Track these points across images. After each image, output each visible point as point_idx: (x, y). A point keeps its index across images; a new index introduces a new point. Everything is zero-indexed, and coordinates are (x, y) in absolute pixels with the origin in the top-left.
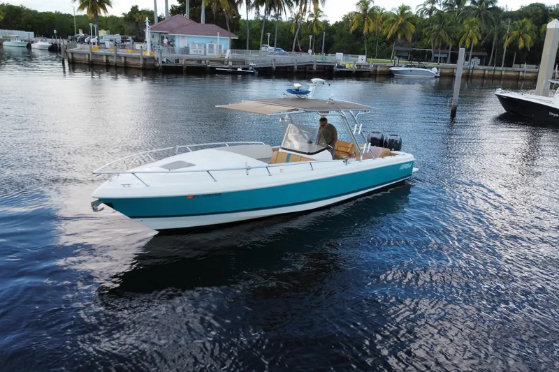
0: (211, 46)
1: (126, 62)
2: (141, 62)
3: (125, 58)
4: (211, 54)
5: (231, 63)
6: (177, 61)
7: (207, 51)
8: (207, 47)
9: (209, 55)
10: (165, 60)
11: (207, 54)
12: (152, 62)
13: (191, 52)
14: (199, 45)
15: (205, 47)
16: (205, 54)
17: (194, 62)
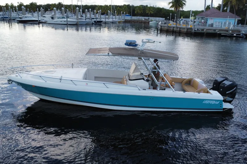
0: (225, 23)
1: (180, 30)
2: (185, 30)
3: (180, 28)
4: (224, 27)
5: (231, 32)
6: (203, 30)
7: (223, 25)
8: (223, 23)
9: (223, 28)
10: (196, 30)
11: (223, 27)
12: (190, 30)
13: (214, 26)
14: (219, 22)
15: (222, 24)
16: (221, 27)
17: (212, 31)
